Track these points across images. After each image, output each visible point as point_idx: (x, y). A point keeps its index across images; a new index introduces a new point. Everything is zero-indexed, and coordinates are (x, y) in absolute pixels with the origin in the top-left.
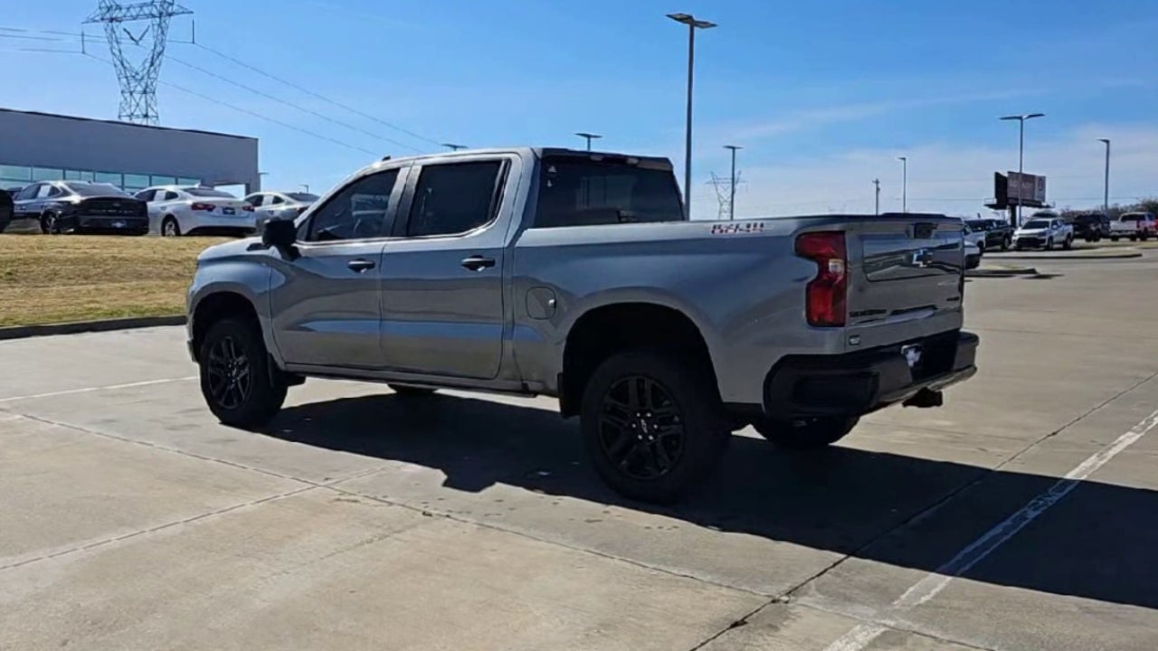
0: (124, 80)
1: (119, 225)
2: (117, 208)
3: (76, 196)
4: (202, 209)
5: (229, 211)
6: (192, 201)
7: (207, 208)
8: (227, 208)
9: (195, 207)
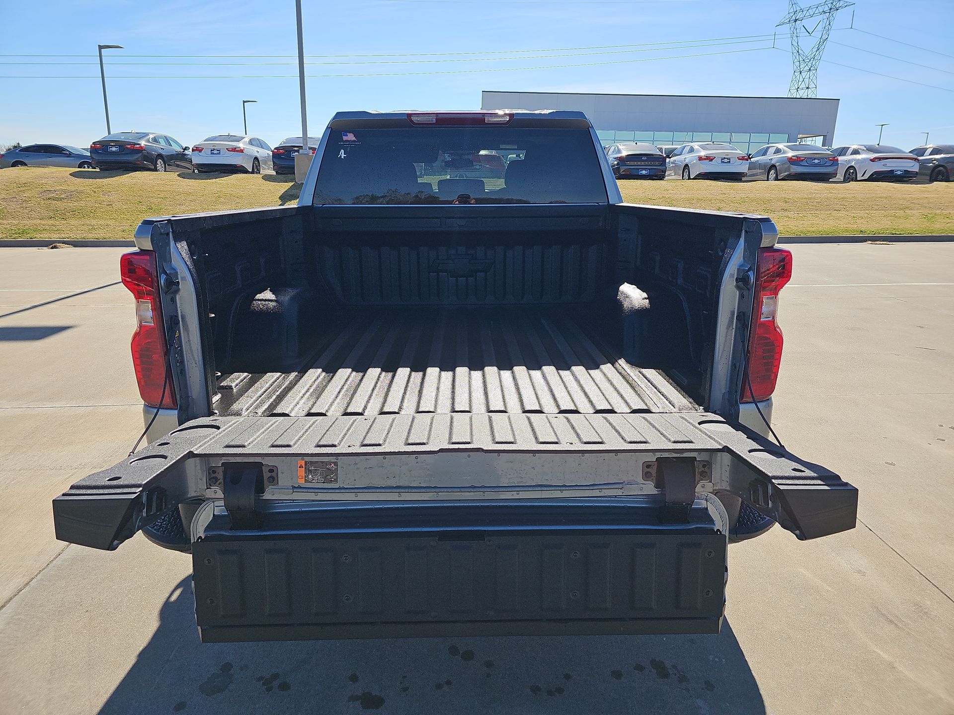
0: (797, 64)
1: (644, 172)
2: (644, 161)
3: (624, 153)
4: (705, 159)
5: (726, 160)
6: (703, 153)
7: (709, 158)
8: (724, 158)
9: (700, 159)
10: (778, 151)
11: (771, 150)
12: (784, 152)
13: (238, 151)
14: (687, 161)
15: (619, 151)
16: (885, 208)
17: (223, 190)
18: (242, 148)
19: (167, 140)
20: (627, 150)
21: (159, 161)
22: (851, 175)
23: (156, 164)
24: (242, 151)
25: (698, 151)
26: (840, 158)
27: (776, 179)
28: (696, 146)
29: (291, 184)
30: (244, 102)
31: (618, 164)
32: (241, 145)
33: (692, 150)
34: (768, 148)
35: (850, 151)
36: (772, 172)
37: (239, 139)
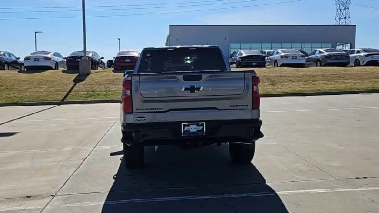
0: (338, 6)
1: (254, 64)
2: (254, 58)
3: (244, 55)
4: (284, 57)
5: (294, 57)
6: (283, 54)
7: (286, 57)
8: (294, 56)
9: (282, 57)
10: (320, 52)
11: (317, 52)
12: (323, 53)
13: (48, 59)
14: (276, 58)
15: (242, 54)
16: (370, 78)
17: (43, 78)
18: (50, 57)
19: (10, 54)
20: (245, 53)
21: (6, 65)
22: (357, 63)
23: (5, 66)
24: (50, 59)
25: (280, 53)
26: (351, 55)
27: (321, 66)
28: (279, 51)
29: (77, 74)
30: (36, 32)
31: (241, 60)
32: (49, 56)
33: (278, 53)
34: (316, 51)
35: (356, 51)
36: (319, 62)
37: (48, 53)
